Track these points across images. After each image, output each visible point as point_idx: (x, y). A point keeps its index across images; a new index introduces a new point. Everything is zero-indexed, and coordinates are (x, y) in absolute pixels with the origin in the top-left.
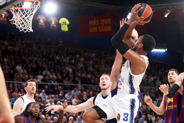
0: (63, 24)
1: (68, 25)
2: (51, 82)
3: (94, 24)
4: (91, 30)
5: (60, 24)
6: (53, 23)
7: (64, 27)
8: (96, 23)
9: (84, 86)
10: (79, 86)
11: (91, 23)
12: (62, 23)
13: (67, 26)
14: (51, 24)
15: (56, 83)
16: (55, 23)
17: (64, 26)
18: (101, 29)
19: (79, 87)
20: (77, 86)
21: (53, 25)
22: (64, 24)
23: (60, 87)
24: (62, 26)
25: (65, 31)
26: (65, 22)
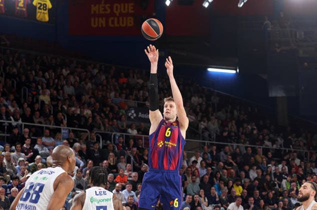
0: (39, 8)
1: (50, 11)
2: (11, 120)
3: (101, 12)
4: (95, 24)
5: (36, 7)
6: (21, 4)
7: (41, 12)
8: (105, 10)
9: (74, 131)
10: (64, 129)
11: (94, 8)
12: (38, 6)
13: (47, 11)
14: (18, 6)
16: (24, 4)
17: (43, 11)
18: (113, 22)
19: (63, 131)
20: (59, 130)
21: (21, 7)
22: (42, 7)
23: (27, 130)
24: (38, 10)
25: (43, 20)
26: (44, 4)
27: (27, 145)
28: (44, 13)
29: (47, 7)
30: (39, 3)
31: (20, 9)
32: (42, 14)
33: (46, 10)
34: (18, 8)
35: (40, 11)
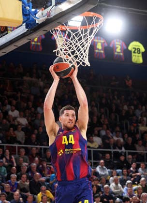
0: (134, 52)
1: (143, 53)
5: (130, 52)
6: (118, 50)
7: (136, 56)
12: (133, 50)
13: (141, 55)
14: (116, 51)
15: (123, 149)
16: (121, 49)
17: (137, 54)
21: (118, 52)
22: (136, 51)
23: (130, 156)
24: (133, 54)
25: (138, 62)
26: (138, 49)
27: (133, 168)
28: (138, 56)
29: (141, 51)
30: (134, 48)
31: (118, 54)
32: (137, 57)
33: (139, 53)
34: (116, 53)
35: (135, 54)
